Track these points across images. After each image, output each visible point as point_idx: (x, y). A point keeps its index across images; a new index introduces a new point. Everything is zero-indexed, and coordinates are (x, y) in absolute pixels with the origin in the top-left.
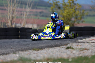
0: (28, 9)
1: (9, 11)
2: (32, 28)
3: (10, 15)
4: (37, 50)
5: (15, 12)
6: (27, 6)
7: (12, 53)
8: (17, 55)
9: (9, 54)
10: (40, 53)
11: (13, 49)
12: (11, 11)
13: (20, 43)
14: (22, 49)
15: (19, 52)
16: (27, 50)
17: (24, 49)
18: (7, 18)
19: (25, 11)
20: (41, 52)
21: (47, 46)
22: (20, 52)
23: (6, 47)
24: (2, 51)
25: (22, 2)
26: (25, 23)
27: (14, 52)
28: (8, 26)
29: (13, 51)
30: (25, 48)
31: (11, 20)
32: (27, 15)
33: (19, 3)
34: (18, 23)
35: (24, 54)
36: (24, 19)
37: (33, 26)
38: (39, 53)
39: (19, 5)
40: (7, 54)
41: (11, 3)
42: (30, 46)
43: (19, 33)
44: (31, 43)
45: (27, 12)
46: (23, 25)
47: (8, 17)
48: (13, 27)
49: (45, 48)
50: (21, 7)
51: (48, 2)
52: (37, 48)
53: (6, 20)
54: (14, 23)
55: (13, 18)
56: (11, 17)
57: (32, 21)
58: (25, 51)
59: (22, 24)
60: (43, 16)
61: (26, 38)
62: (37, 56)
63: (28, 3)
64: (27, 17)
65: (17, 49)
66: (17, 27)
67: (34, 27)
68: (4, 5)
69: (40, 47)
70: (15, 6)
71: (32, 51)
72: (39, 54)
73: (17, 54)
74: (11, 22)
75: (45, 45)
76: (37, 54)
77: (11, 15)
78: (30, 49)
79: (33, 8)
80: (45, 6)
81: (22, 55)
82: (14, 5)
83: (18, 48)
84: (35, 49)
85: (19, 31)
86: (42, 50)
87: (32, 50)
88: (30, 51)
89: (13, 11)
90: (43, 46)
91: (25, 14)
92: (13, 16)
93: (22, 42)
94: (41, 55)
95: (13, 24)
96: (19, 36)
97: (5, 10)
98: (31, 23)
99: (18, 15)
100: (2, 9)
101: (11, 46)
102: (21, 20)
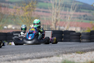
0: (72, 12)
1: (53, 13)
2: (76, 31)
3: (54, 18)
4: (81, 53)
5: (59, 15)
6: (71, 9)
7: (55, 55)
8: (61, 58)
9: (52, 56)
10: (83, 56)
11: (57, 52)
12: (55, 14)
14: (65, 52)
15: (62, 55)
16: (70, 53)
17: (68, 51)
18: (51, 21)
19: (69, 14)
20: (85, 55)
21: (90, 49)
22: (64, 55)
23: (50, 49)
24: (46, 53)
25: (66, 5)
26: (69, 26)
27: (58, 55)
30: (69, 51)
31: (55, 23)
32: (71, 18)
33: (63, 6)
34: (62, 26)
35: (68, 57)
36: (68, 22)
37: (77, 29)
38: (82, 56)
39: (64, 8)
40: (50, 57)
41: (56, 6)
42: (73, 49)
43: (62, 36)
44: (74, 46)
45: (71, 15)
46: (67, 28)
48: (57, 30)
49: (88, 52)
50: (65, 10)
51: (92, 6)
52: (80, 52)
53: (50, 23)
54: (58, 26)
55: (57, 21)
56: (55, 20)
57: (76, 24)
58: (68, 54)
60: (86, 19)
61: (70, 41)
62: (81, 59)
63: (72, 6)
64: (71, 20)
65: (61, 52)
66: (61, 30)
68: (49, 8)
69: (84, 51)
70: (59, 9)
71: (75, 54)
73: (60, 56)
74: (55, 25)
75: (88, 48)
76: (80, 57)
77: (55, 18)
78: (74, 52)
79: (77, 11)
80: (89, 9)
81: (65, 58)
82: (59, 8)
83: (62, 51)
84: (78, 52)
85: (62, 34)
86: (85, 53)
87: (75, 53)
88: (74, 54)
89: (57, 14)
90: (86, 50)
91: (69, 16)
92: (57, 18)
94: (85, 59)
95: (57, 27)
96: (63, 39)
97: (49, 12)
98: (75, 26)
99: (62, 18)
100: (46, 12)
101: (55, 49)
102: (64, 23)
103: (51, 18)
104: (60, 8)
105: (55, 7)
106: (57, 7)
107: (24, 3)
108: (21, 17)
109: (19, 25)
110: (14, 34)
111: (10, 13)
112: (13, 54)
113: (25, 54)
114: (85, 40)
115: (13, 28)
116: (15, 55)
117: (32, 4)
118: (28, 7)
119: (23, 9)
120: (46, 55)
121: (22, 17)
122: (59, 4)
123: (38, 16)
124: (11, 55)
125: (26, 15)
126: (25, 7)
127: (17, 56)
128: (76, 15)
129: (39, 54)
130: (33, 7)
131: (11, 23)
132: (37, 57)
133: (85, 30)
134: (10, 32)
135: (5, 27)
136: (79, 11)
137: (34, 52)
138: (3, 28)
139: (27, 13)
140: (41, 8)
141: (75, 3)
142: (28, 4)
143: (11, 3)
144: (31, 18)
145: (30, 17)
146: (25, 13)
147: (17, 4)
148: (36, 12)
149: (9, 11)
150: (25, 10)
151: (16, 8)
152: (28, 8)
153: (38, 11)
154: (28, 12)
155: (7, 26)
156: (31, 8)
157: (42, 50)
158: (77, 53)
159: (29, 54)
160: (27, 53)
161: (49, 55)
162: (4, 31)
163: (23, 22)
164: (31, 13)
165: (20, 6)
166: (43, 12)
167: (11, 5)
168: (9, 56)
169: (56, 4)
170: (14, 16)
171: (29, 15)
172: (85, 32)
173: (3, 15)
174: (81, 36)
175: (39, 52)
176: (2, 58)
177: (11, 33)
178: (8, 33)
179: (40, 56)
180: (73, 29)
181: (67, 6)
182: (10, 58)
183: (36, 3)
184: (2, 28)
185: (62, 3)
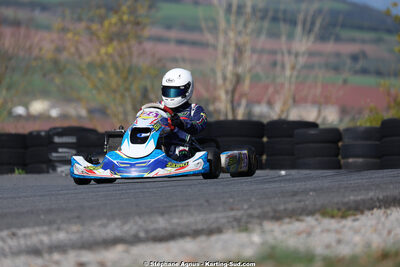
0: (303, 44)
1: (220, 47)
2: (319, 122)
3: (225, 67)
4: (340, 214)
5: (247, 54)
6: (299, 29)
7: (233, 227)
8: (256, 238)
9: (219, 231)
10: (351, 228)
11: (239, 214)
12: (232, 50)
13: (266, 186)
14: (275, 211)
15: (261, 224)
16: (296, 214)
17: (285, 210)
18: (212, 81)
19: (289, 52)
20: (356, 224)
21: (381, 197)
22: (268, 225)
23: (207, 201)
24: (191, 219)
25: (276, 11)
26: (290, 101)
27: (242, 224)
28: (218, 112)
29: (238, 220)
30: (290, 206)
31: (229, 86)
32: (298, 67)
33: (263, 18)
34: (259, 102)
35: (284, 232)
36: (287, 86)
37: (323, 114)
38: (346, 230)
39: (266, 24)
40: (210, 232)
41: (233, 18)
42: (309, 201)
43: (262, 143)
44: (313, 186)
45: (297, 55)
46: (282, 111)
47: (219, 75)
48: (240, 117)
49: (372, 209)
50: (274, 35)
52: (339, 209)
53: (207, 90)
54: (244, 102)
55: (238, 79)
56: (229, 75)
57: (318, 91)
58: (287, 220)
59: (278, 107)
60: (364, 71)
61: (293, 167)
62: (339, 242)
63: (301, 17)
64: (297, 77)
65: (257, 211)
66: (255, 119)
67: (324, 118)
68: (203, 25)
69: (353, 205)
70: (249, 30)
71: (317, 220)
72: (348, 235)
73: (253, 231)
74: (229, 96)
75: (371, 194)
77: (230, 68)
78: (311, 213)
79: (323, 38)
80: (374, 29)
81: (275, 238)
82: (245, 26)
83: (261, 206)
84: (329, 210)
85: (262, 137)
86: (358, 217)
87: (318, 216)
88: (310, 220)
89: (240, 50)
90: (364, 201)
91: (288, 61)
92: (240, 70)
94: (357, 239)
95: (239, 105)
96: (264, 157)
97: (204, 45)
98: (314, 102)
99: (259, 69)
100: (194, 44)
101: (231, 200)
102: (271, 90)
103: (213, 71)
104: (251, 26)
105: (228, 21)
106: (236, 22)
107: (98, 7)
108: (84, 66)
109: (78, 100)
110: (57, 140)
111: (41, 49)
112: (51, 223)
113: (105, 221)
114: (361, 160)
115: (54, 113)
116: (59, 229)
117: (133, 11)
118: (115, 24)
119: (92, 33)
120: (194, 227)
121: (91, 66)
122: (249, 10)
123: (160, 60)
124: (46, 228)
125: (105, 58)
126: (102, 23)
127: (68, 232)
129: (161, 223)
130: (137, 24)
131: (44, 94)
132: (153, 234)
133: (357, 116)
134: (39, 132)
135: (20, 110)
136: (332, 38)
137: (141, 214)
138: (10, 113)
139: (110, 50)
140: (169, 27)
141: (316, 6)
143: (44, 7)
144: (130, 71)
145: (124, 65)
146: (103, 50)
147: (68, 12)
148: (148, 45)
149: (36, 40)
150: (102, 35)
151: (64, 30)
152: (114, 29)
153: (158, 39)
154: (115, 43)
155: (26, 105)
156: (129, 27)
157: (177, 206)
158: (324, 214)
159: (119, 222)
160: (112, 218)
161: (205, 227)
163: (95, 87)
164: (129, 48)
165: (79, 20)
166: (181, 42)
167: (41, 16)
168: (37, 234)
169: (234, 8)
170: (56, 62)
171: (121, 56)
172: (358, 124)
173: (10, 59)
174: (340, 144)
175: (162, 214)
176: (4, 241)
177: (43, 134)
178: (31, 134)
179: (166, 229)
180: (309, 115)
181: (280, 15)
182: (42, 242)
183: (151, 7)
184: (5, 113)
185: (261, 5)
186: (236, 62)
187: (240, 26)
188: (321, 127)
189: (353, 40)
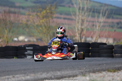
0: (102, 19)
1: (77, 20)
2: (107, 43)
3: (78, 26)
4: (113, 71)
5: (85, 22)
6: (101, 15)
7: (81, 75)
8: (88, 78)
9: (76, 76)
10: (117, 75)
11: (82, 71)
12: (80, 21)
13: (91, 62)
14: (93, 70)
15: (89, 74)
16: (100, 71)
17: (97, 70)
18: (74, 30)
19: (98, 22)
20: (118, 74)
22: (91, 74)
23: (73, 67)
25: (94, 9)
26: (98, 36)
27: (84, 74)
28: (76, 40)
29: (82, 73)
30: (98, 69)
31: (80, 32)
32: (100, 26)
33: (90, 11)
34: (89, 37)
35: (96, 76)
36: (97, 32)
37: (108, 41)
38: (115, 76)
39: (91, 13)
40: (74, 76)
41: (81, 11)
42: (104, 67)
43: (90, 49)
45: (100, 23)
46: (96, 40)
47: (76, 28)
48: (83, 41)
50: (93, 16)
52: (113, 70)
53: (73, 33)
54: (84, 37)
55: (82, 30)
56: (79, 29)
58: (97, 73)
59: (94, 38)
60: (121, 28)
61: (99, 57)
62: (113, 79)
63: (101, 11)
64: (100, 29)
65: (88, 70)
66: (87, 42)
68: (72, 13)
69: (117, 68)
70: (86, 15)
71: (106, 73)
72: (116, 77)
73: (87, 76)
74: (79, 35)
77: (80, 26)
78: (104, 71)
79: (108, 17)
82: (84, 14)
83: (89, 69)
84: (110, 70)
85: (90, 47)
86: (119, 72)
87: (106, 71)
88: (104, 73)
89: (83, 21)
91: (98, 24)
92: (83, 27)
93: (93, 61)
94: (118, 78)
95: (82, 38)
96: (90, 54)
97: (72, 20)
98: (106, 37)
99: (89, 27)
100: (69, 19)
101: (80, 67)
102: (92, 33)
103: (75, 27)
104: (86, 14)
105: (79, 12)
107: (40, 8)
108: (35, 26)
109: (34, 36)
110: (27, 48)
111: (22, 21)
112: (25, 73)
113: (41, 73)
114: (120, 55)
115: (26, 40)
116: (27, 75)
117: (50, 9)
118: (45, 13)
119: (38, 16)
120: (68, 75)
121: (37, 26)
122: (86, 9)
123: (58, 24)
124: (23, 75)
125: (42, 23)
126: (41, 13)
127: (30, 76)
128: (107, 22)
129: (59, 73)
130: (52, 13)
131: (23, 34)
132: (56, 77)
133: (118, 41)
134: (21, 46)
135: (16, 39)
136: (111, 17)
137: (52, 71)
138: (13, 40)
139: (43, 21)
140: (61, 14)
141: (106, 8)
142: (44, 9)
143: (23, 8)
144: (49, 27)
145: (47, 25)
146: (41, 21)
147: (30, 9)
148: (55, 20)
149: (21, 18)
150: (41, 16)
151: (29, 15)
152: (45, 15)
153: (58, 18)
154: (45, 19)
155: (18, 38)
156: (49, 14)
157: (64, 68)
158: (108, 71)
159: (46, 73)
160: (44, 72)
161: (72, 75)
162: (13, 45)
163: (39, 32)
164: (49, 20)
165: (34, 12)
166: (65, 19)
167: (22, 11)
168: (21, 77)
169: (81, 8)
170: (27, 25)
171: (47, 23)
172: (119, 44)
173: (13, 23)
174: (113, 50)
175: (59, 71)
176: (11, 79)
177: (23, 46)
178: (19, 46)
179: (60, 75)
180: (104, 41)
181: (95, 11)
182: (22, 79)
183: (56, 8)
184: (11, 40)
185: (89, 8)
186: (82, 25)
187: (83, 14)
188: (107, 44)
189: (117, 18)
